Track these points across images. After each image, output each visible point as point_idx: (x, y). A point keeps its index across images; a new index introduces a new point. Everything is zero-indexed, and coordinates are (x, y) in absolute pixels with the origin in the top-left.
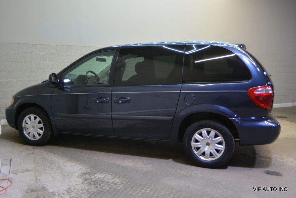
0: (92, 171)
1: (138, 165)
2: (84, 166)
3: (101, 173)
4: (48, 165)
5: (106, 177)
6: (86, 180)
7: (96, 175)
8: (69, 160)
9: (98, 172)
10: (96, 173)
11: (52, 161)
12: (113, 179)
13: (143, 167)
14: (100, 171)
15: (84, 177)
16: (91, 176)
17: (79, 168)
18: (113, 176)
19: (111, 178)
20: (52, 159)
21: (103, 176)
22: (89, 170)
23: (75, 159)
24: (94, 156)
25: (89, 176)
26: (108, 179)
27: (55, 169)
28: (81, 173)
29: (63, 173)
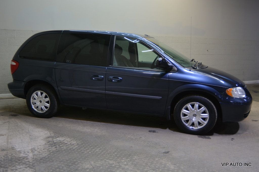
0: (56, 135)
1: (95, 131)
2: (49, 132)
3: (62, 137)
4: (19, 131)
5: (66, 140)
6: (49, 142)
7: (57, 139)
8: (38, 127)
9: (60, 136)
10: (58, 137)
11: (23, 128)
12: (71, 141)
13: (98, 132)
14: (62, 135)
15: (48, 140)
16: (53, 139)
17: (45, 133)
18: (71, 139)
19: (70, 140)
20: (23, 126)
21: (63, 139)
22: (53, 135)
23: (43, 126)
24: (59, 124)
25: (52, 139)
26: (67, 141)
27: (24, 134)
28: (46, 137)
29: (31, 137)
